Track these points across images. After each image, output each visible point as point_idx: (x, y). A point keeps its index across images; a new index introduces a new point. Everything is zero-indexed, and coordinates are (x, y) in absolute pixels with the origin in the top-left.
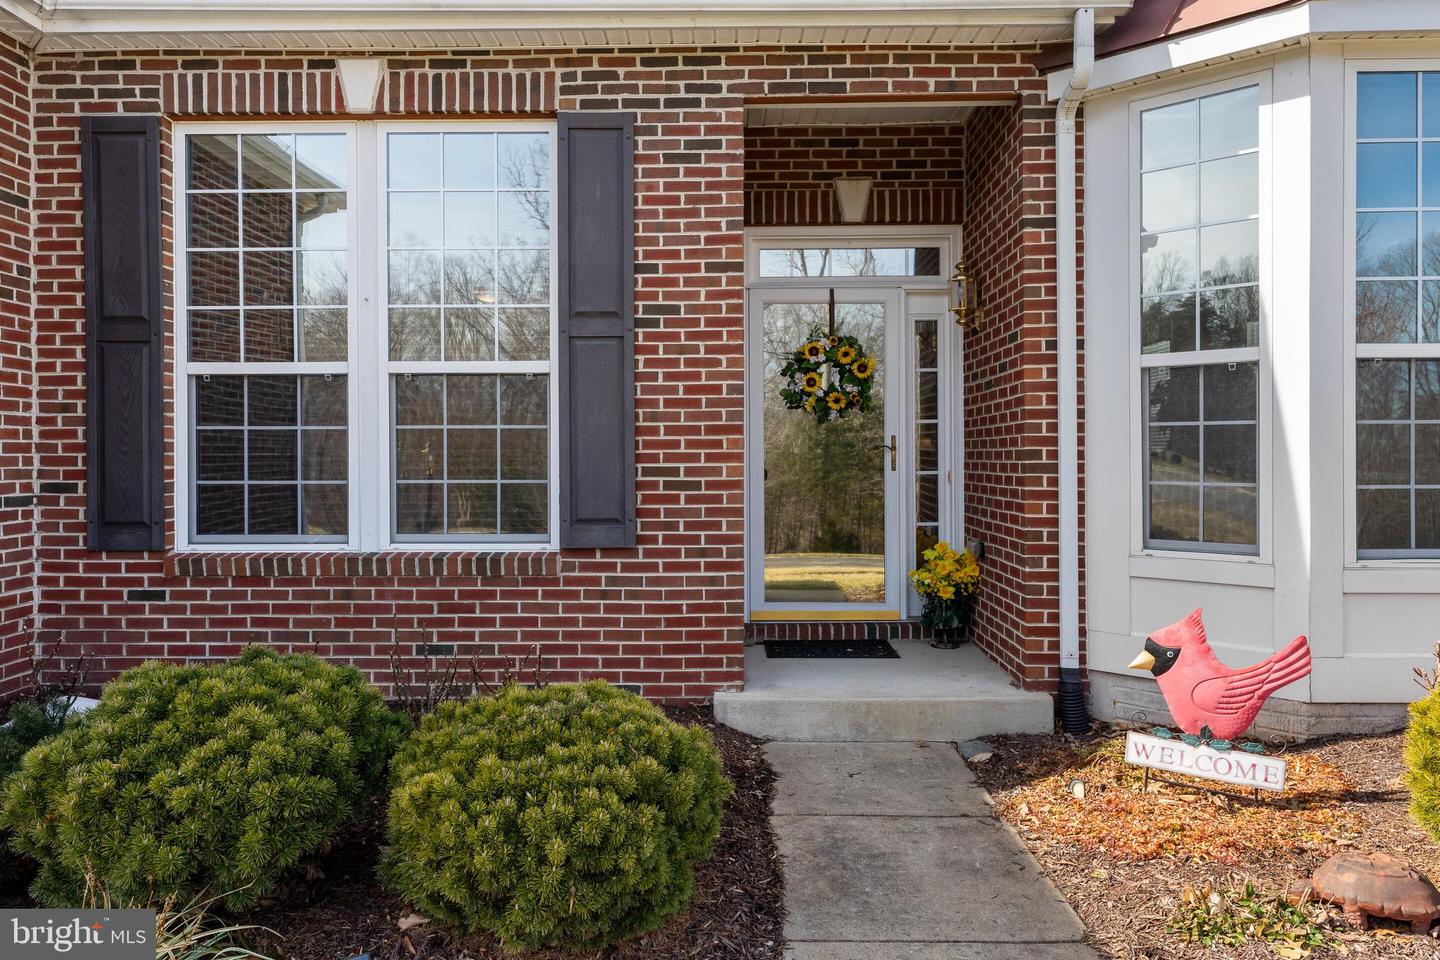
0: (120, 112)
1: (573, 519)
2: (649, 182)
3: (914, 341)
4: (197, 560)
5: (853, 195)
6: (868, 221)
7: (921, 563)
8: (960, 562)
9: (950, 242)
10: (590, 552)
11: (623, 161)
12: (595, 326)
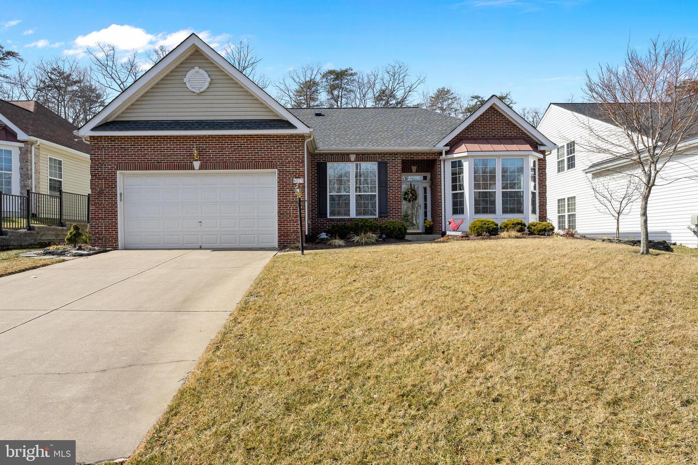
0: (322, 161)
1: (380, 213)
2: (390, 170)
3: (423, 190)
4: (330, 219)
5: (414, 168)
6: (416, 172)
7: (425, 223)
8: (430, 222)
9: (428, 175)
10: (382, 217)
11: (386, 167)
12: (383, 188)
